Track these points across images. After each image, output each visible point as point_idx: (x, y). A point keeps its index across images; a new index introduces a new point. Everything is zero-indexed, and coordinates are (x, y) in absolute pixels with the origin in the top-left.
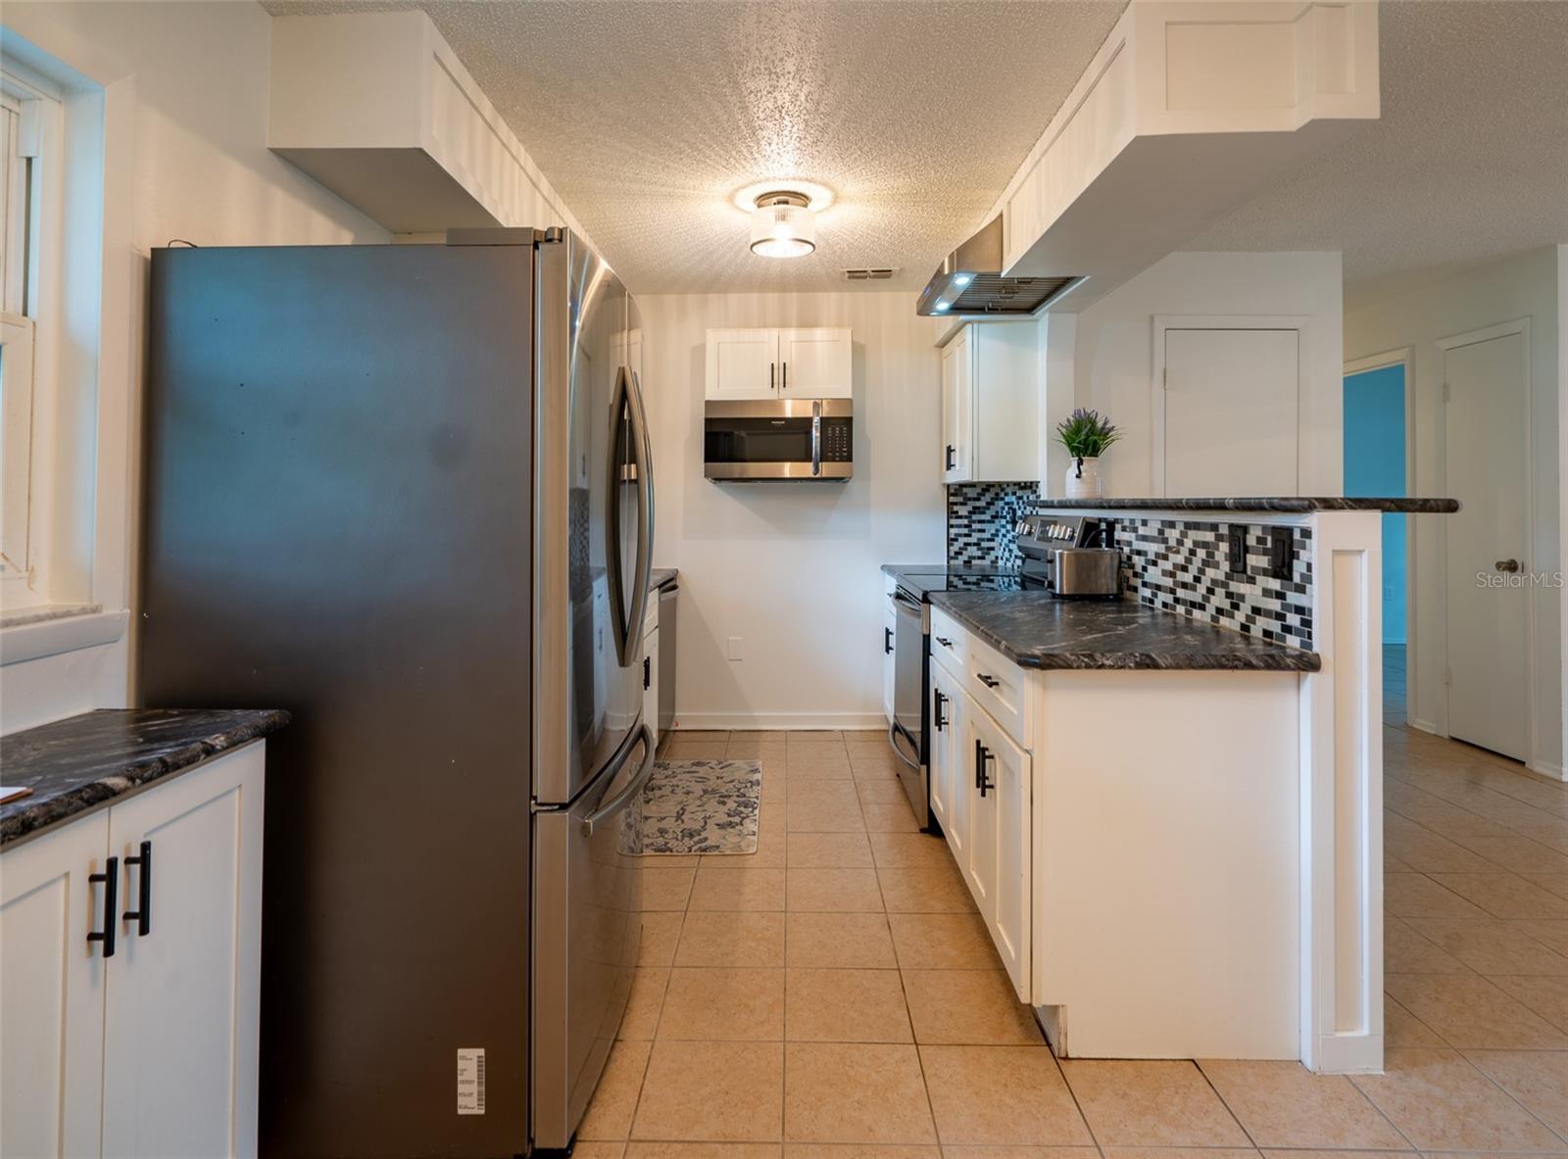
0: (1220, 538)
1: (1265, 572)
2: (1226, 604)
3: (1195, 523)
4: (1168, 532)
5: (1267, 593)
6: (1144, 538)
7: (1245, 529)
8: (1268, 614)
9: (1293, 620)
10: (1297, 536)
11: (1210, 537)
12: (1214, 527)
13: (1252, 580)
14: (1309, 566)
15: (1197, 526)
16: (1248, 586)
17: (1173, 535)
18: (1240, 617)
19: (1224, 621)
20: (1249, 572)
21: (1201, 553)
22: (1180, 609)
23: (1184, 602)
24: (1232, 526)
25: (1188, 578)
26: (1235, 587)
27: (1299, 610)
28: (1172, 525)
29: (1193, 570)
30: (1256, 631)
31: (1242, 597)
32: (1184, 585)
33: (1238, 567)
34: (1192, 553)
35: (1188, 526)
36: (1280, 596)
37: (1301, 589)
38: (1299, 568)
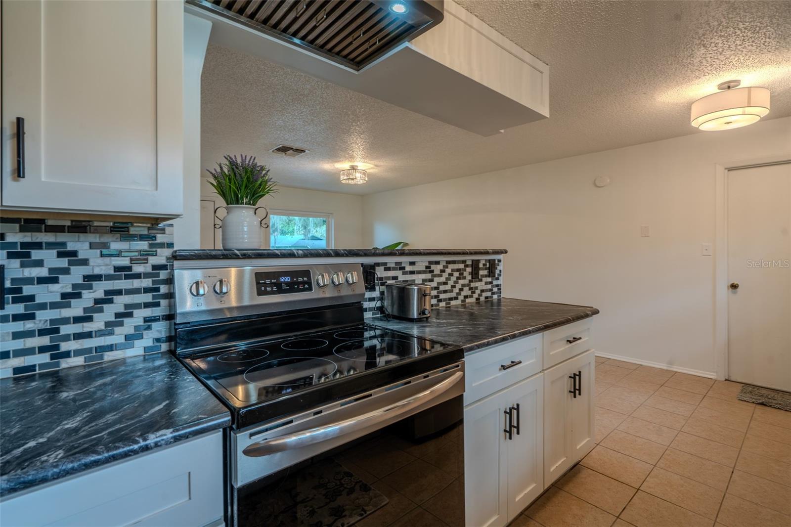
0: (467, 266)
1: (486, 276)
2: (469, 293)
3: (452, 261)
4: (433, 267)
5: (486, 283)
6: (412, 273)
7: (478, 261)
8: (487, 291)
9: (495, 289)
10: (496, 262)
11: (462, 266)
12: (464, 262)
13: (481, 280)
14: (500, 271)
15: (454, 262)
16: (479, 283)
17: (437, 269)
18: (475, 296)
19: (468, 300)
20: (480, 278)
21: (456, 274)
22: (443, 304)
23: (445, 300)
24: (473, 261)
25: (448, 287)
26: (473, 285)
27: (497, 286)
28: (438, 263)
29: (451, 283)
30: (482, 299)
31: (476, 288)
32: (445, 292)
33: (475, 276)
34: (451, 275)
35: (448, 262)
36: (491, 283)
37: (497, 279)
38: (497, 272)
